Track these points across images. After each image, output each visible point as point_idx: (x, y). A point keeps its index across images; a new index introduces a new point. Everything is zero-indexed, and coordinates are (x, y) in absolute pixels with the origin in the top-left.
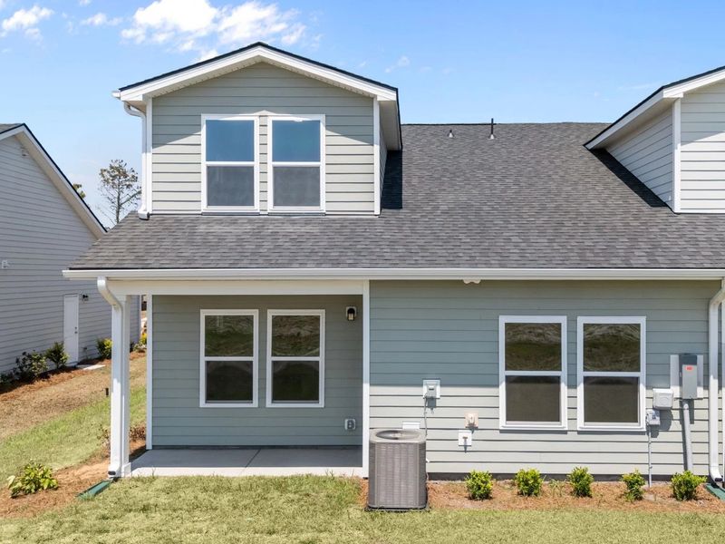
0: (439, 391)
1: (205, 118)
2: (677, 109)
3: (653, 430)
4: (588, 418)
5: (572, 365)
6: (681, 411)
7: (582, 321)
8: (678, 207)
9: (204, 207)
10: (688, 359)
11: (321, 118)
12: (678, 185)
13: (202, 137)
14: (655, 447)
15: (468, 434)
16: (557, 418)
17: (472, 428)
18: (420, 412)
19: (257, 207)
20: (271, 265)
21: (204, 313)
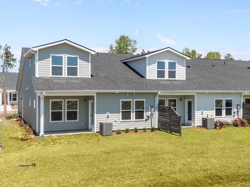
0: (110, 115)
1: (51, 55)
2: (147, 59)
3: (146, 120)
4: (136, 119)
5: (133, 109)
6: (151, 116)
7: (135, 100)
8: (147, 78)
9: (51, 76)
10: (152, 107)
11: (78, 56)
12: (147, 74)
13: (51, 59)
14: (147, 123)
15: (115, 123)
16: (130, 119)
17: (115, 121)
18: (106, 119)
19: (63, 76)
20: (79, 89)
21: (51, 100)
